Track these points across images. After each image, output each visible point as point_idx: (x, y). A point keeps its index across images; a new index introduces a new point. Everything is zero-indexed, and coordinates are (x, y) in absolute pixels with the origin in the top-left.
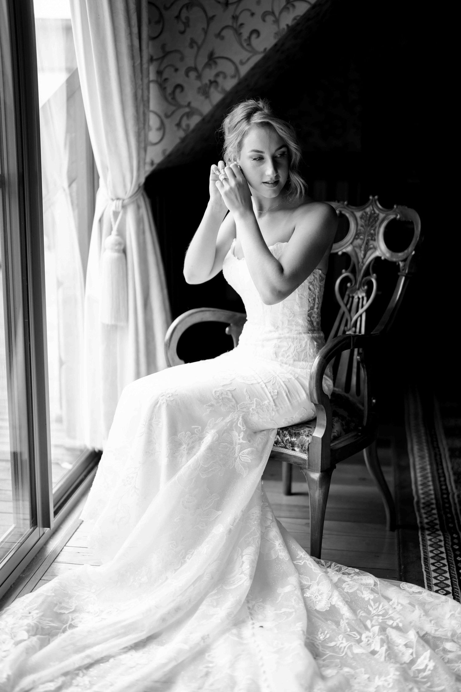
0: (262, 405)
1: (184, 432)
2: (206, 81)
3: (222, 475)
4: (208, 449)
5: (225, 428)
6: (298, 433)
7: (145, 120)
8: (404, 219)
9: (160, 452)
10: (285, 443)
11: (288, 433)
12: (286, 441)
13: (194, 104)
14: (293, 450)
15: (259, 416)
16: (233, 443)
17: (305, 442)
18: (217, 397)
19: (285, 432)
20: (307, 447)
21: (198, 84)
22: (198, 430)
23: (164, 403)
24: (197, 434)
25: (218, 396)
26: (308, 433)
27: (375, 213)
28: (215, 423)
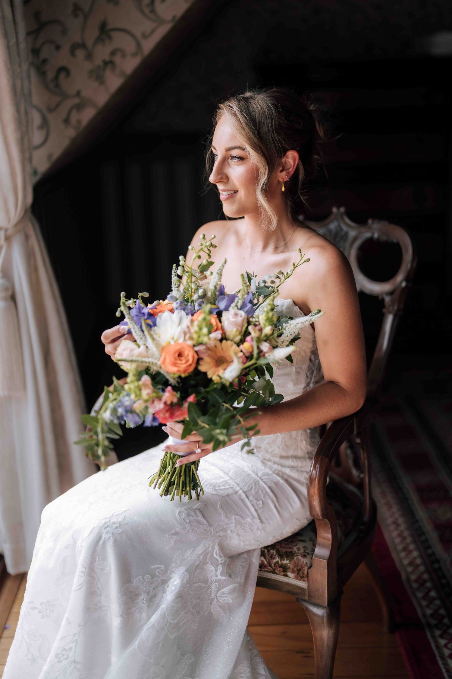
0: (244, 523)
1: (141, 576)
2: (98, 61)
3: (196, 627)
4: (177, 597)
5: (197, 563)
6: (291, 552)
7: (27, 122)
8: (384, 238)
9: (108, 606)
10: (274, 567)
11: (277, 552)
12: (275, 565)
13: (85, 93)
14: (286, 575)
15: (240, 539)
16: (208, 580)
17: (301, 565)
18: (182, 520)
19: (271, 551)
20: (306, 572)
21: (88, 66)
22: (160, 571)
23: (110, 537)
24: (159, 577)
25: (184, 520)
26: (304, 551)
27: (341, 230)
28: (183, 557)
